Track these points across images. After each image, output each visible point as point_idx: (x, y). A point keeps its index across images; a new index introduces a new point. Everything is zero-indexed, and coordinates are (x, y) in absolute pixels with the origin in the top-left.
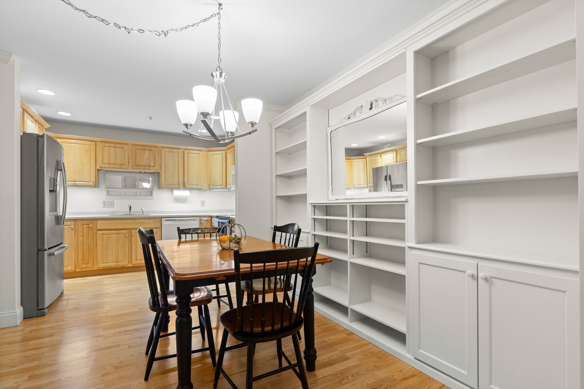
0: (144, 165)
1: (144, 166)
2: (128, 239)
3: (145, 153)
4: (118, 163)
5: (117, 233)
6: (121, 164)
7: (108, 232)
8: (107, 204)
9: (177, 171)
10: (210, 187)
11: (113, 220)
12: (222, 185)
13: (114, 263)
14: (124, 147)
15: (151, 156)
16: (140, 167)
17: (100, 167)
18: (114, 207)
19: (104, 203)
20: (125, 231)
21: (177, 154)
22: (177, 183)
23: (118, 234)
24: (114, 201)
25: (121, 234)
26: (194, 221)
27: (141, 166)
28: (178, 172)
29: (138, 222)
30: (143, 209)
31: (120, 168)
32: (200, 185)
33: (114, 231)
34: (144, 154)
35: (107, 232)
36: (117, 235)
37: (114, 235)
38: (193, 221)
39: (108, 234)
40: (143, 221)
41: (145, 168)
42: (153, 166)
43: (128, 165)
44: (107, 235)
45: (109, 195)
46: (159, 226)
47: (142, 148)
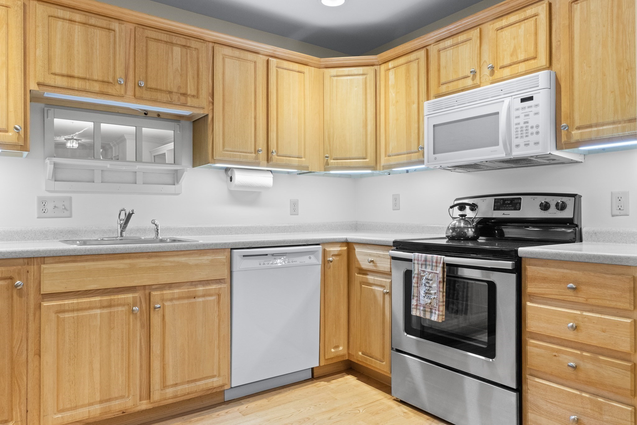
0: (169, 89)
1: (170, 92)
2: (138, 319)
3: (172, 53)
4: (96, 78)
5: (105, 304)
6: (106, 79)
7: (78, 303)
8: (50, 206)
9: (253, 116)
10: (327, 164)
11: (93, 260)
12: (364, 156)
13: (98, 407)
14: (112, 27)
15: (189, 66)
16: (159, 96)
17: (39, 84)
18: (70, 216)
19: (43, 202)
20: (129, 296)
21: (253, 64)
22: (253, 150)
23: (110, 306)
24: (70, 198)
25: (119, 305)
26: (310, 258)
27: (161, 91)
28: (255, 118)
29: (169, 264)
30: (156, 222)
31: (103, 94)
32: (304, 158)
33: (98, 299)
34: (170, 55)
35: (75, 301)
36: (105, 311)
37: (98, 311)
38: (308, 257)
39: (78, 310)
40: (183, 259)
41: (171, 99)
42: (193, 96)
43: (124, 86)
44: (73, 311)
45: (55, 181)
46: (225, 274)
47: (163, 37)
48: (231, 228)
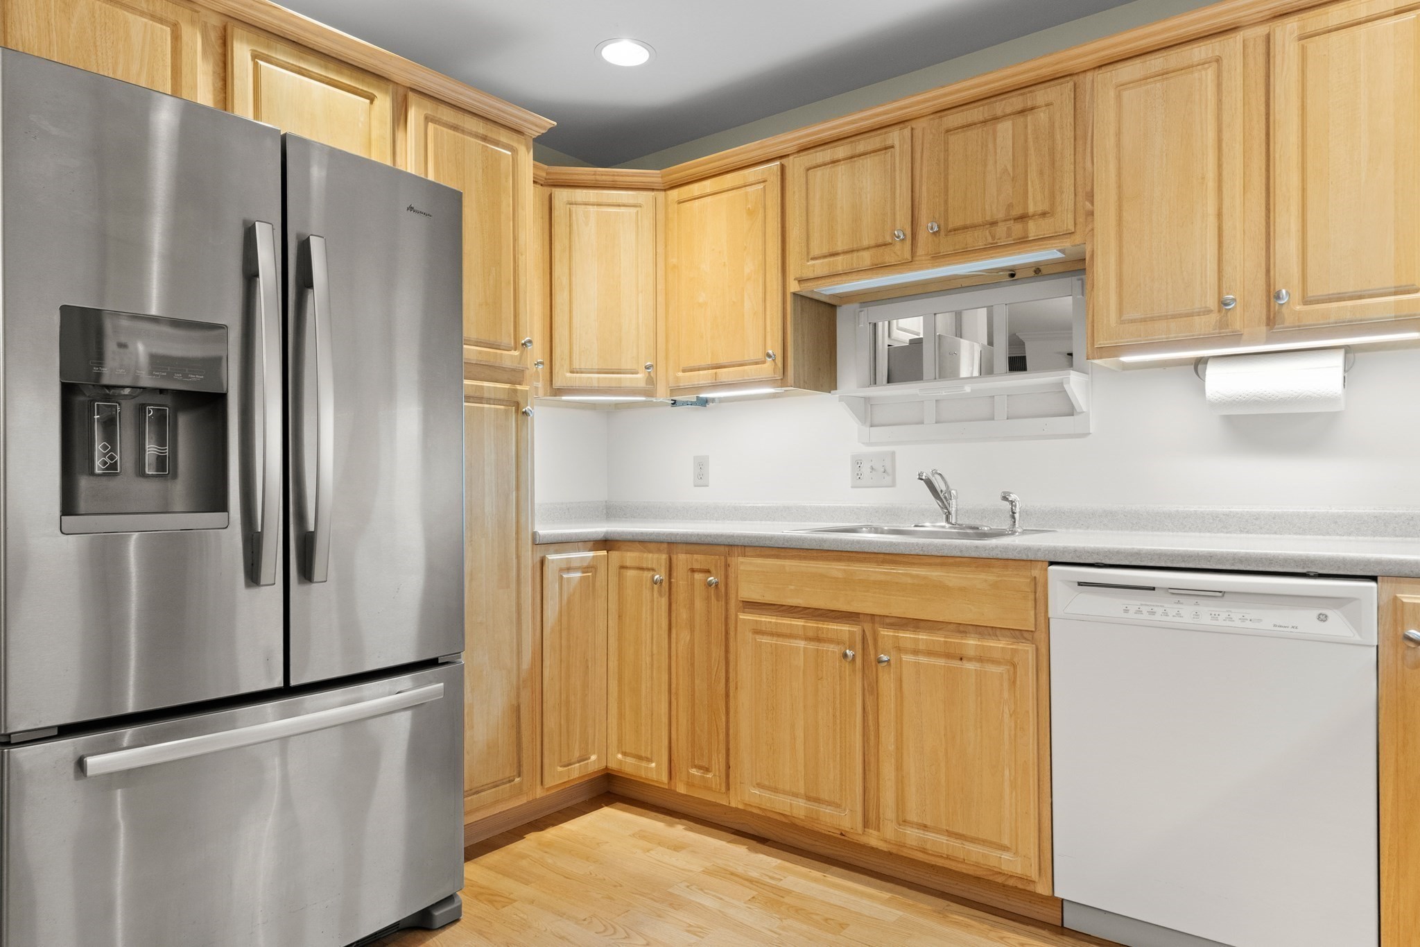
0: (988, 218)
1: (993, 223)
2: (859, 675)
3: (995, 139)
4: (866, 243)
5: (811, 634)
6: (880, 241)
7: (776, 624)
8: (866, 469)
9: (1211, 209)
11: (800, 558)
13: (802, 803)
14: (889, 143)
15: (1032, 151)
16: (969, 238)
17: (800, 281)
18: (893, 485)
19: (858, 463)
20: (844, 628)
21: (1209, 74)
22: (1212, 303)
23: (818, 639)
24: (893, 453)
25: (830, 641)
26: (1323, 618)
27: (974, 227)
28: (1219, 215)
30: (1012, 497)
31: (879, 268)
33: (800, 623)
34: (991, 146)
35: (773, 620)
36: (812, 646)
37: (801, 644)
38: (1316, 612)
39: (779, 635)
40: (935, 574)
41: (993, 237)
42: (1044, 214)
43: (908, 242)
44: (772, 634)
45: (872, 426)
46: (1030, 619)
47: (976, 114)
48: (1227, 515)
